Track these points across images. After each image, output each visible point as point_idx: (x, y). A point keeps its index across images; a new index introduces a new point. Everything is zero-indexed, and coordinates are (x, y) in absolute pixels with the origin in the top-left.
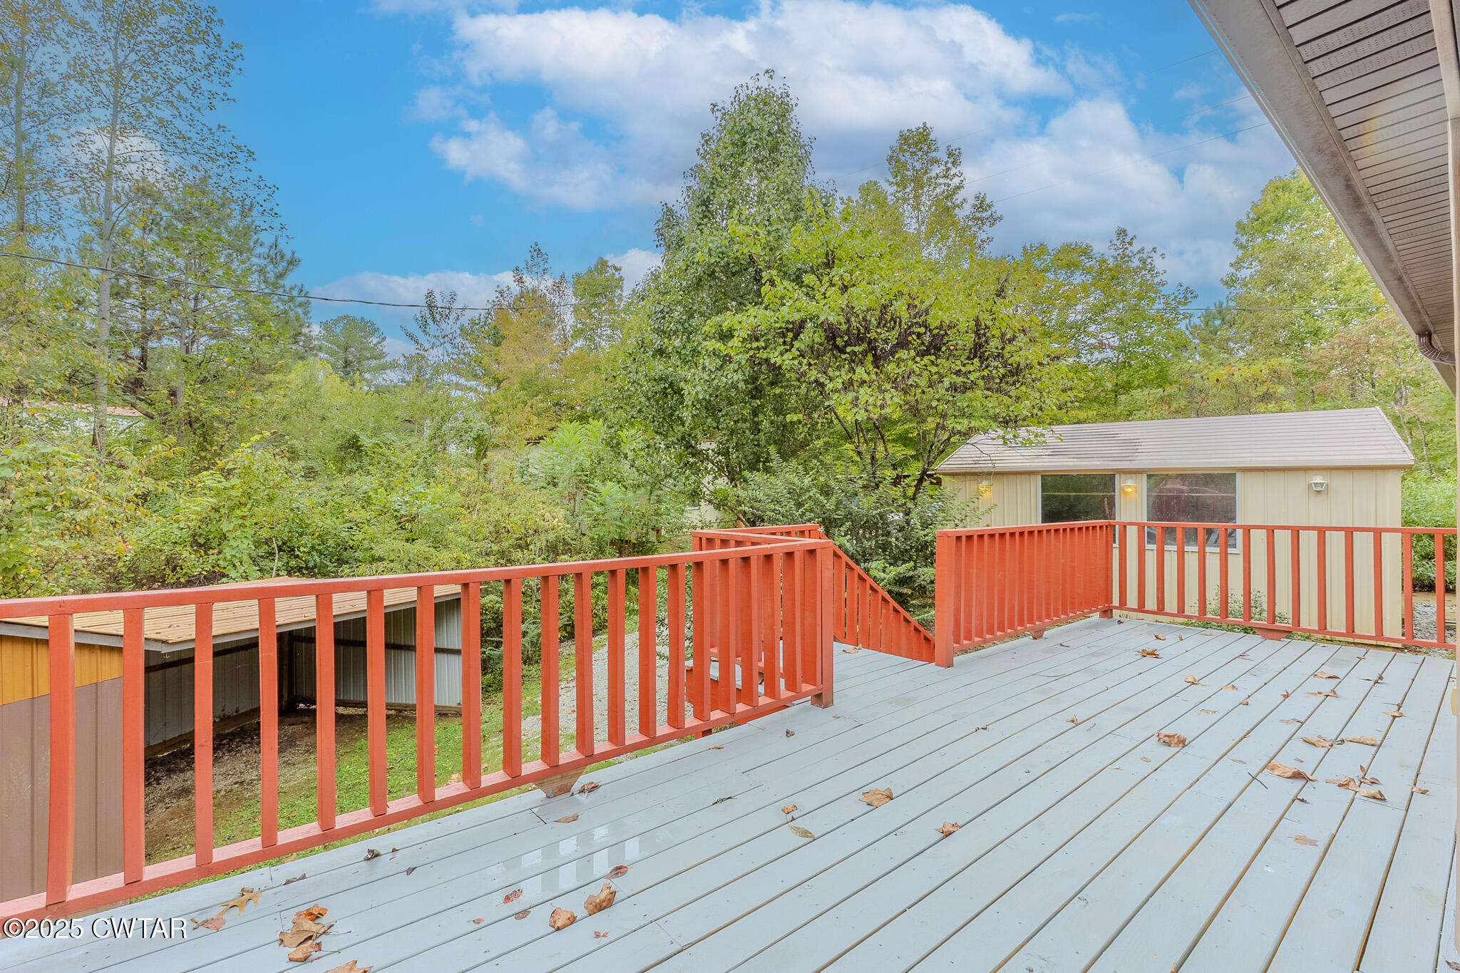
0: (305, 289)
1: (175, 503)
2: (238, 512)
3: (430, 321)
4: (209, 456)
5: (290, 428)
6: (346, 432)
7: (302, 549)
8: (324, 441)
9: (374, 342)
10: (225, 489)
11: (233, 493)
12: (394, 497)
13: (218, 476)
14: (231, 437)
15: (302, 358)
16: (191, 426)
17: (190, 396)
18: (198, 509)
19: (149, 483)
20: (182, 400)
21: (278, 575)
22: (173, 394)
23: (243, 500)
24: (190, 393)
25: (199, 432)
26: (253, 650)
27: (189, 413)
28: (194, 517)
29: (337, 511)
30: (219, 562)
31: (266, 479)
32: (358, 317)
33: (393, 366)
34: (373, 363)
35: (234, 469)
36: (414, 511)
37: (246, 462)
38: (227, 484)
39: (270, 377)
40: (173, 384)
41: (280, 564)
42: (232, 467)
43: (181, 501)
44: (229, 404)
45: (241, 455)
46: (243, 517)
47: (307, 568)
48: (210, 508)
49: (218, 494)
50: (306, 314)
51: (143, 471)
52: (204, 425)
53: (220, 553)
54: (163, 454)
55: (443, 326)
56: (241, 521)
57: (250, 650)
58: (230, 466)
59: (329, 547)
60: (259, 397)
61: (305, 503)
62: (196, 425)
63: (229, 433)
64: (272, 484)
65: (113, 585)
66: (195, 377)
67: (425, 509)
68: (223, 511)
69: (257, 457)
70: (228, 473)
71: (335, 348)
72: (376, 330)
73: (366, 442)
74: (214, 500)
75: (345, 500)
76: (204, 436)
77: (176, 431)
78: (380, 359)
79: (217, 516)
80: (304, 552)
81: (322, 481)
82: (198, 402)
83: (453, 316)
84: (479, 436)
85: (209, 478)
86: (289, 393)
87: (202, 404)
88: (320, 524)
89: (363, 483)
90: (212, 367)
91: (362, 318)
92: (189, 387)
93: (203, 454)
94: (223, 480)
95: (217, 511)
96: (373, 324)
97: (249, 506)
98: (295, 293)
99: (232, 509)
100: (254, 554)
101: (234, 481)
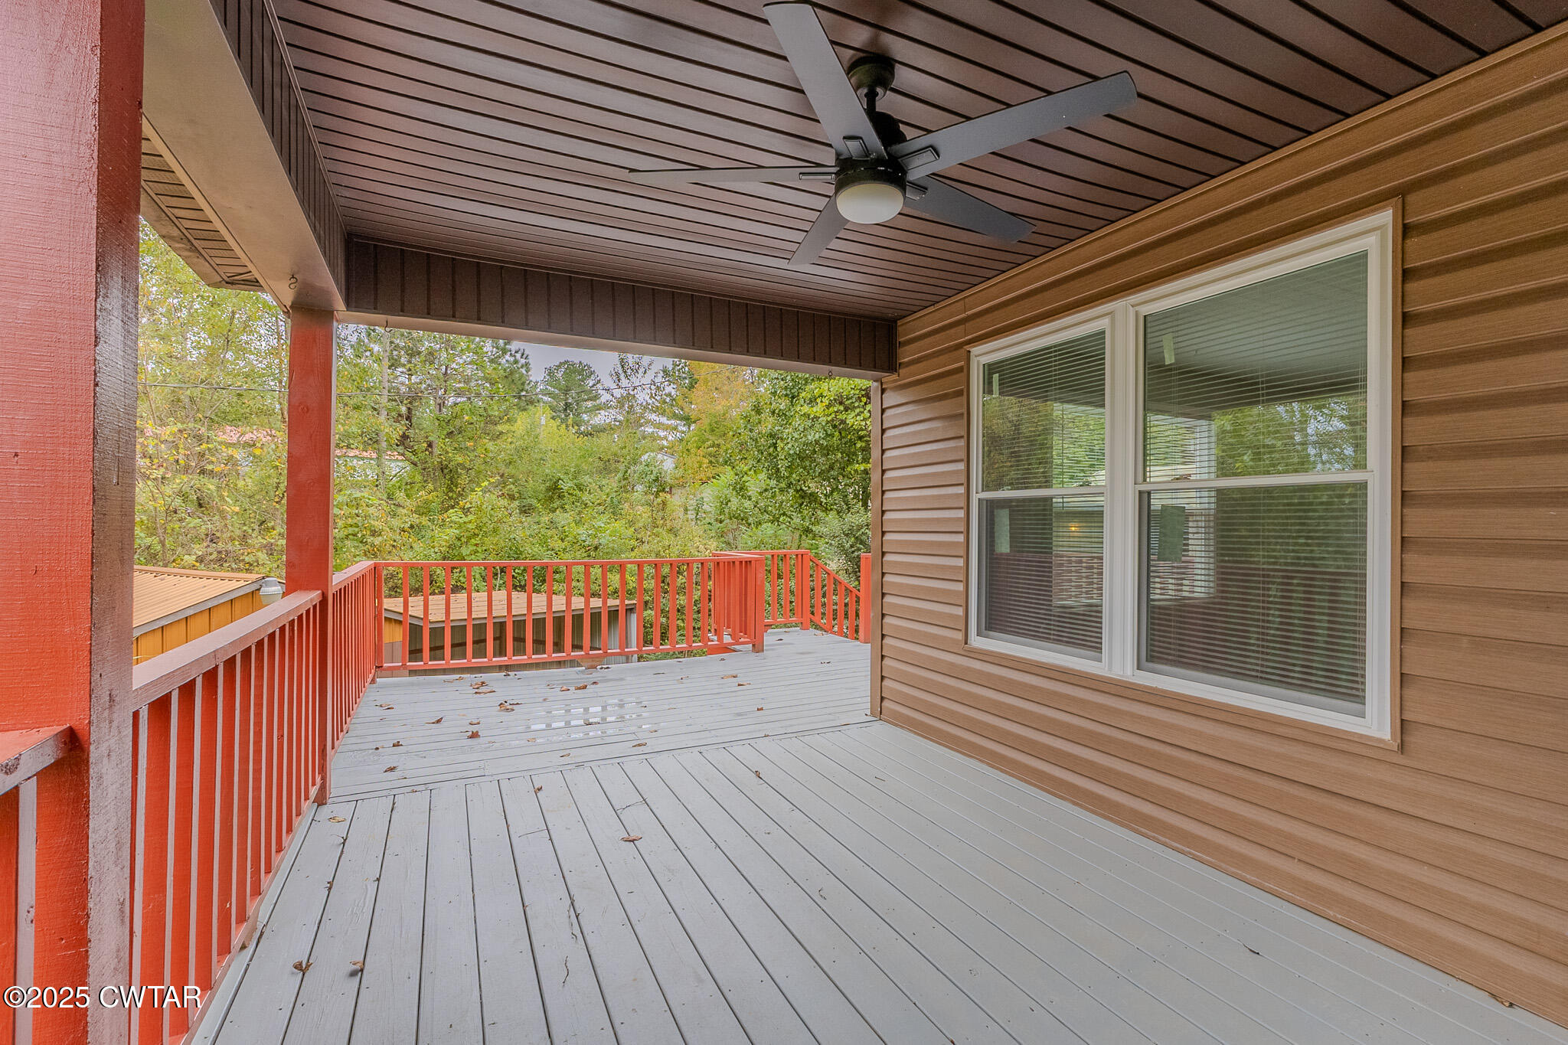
0: (526, 353)
1: (432, 534)
2: (473, 541)
3: (622, 376)
4: (455, 496)
5: (513, 472)
6: (553, 476)
7: (517, 571)
8: (536, 486)
9: (590, 385)
10: (465, 523)
11: (470, 526)
12: (581, 530)
13: (460, 513)
14: (470, 481)
15: (525, 410)
16: (442, 471)
17: (442, 447)
18: (447, 538)
19: (415, 519)
20: (437, 451)
21: (500, 590)
22: (430, 445)
23: (477, 531)
24: (442, 445)
25: (448, 477)
26: (483, 644)
27: (441, 462)
28: (444, 544)
29: (544, 542)
30: (461, 579)
31: (491, 516)
32: (577, 361)
33: (606, 406)
34: (590, 404)
35: (471, 508)
36: (596, 542)
37: (479, 503)
38: (465, 519)
39: (499, 428)
40: (430, 438)
41: (501, 582)
42: (470, 506)
43: (437, 531)
44: (469, 454)
45: (474, 498)
46: (476, 545)
47: (520, 586)
48: (454, 538)
49: (460, 527)
50: (527, 372)
51: (413, 510)
52: (451, 471)
53: (461, 572)
54: (425, 498)
55: (633, 379)
56: (475, 548)
57: (480, 644)
58: (468, 505)
59: (536, 570)
60: (490, 445)
61: (519, 534)
62: (446, 471)
63: (469, 477)
64: (496, 520)
65: (393, 593)
66: (445, 432)
67: (604, 539)
68: (464, 540)
69: (486, 499)
70: (466, 511)
71: (557, 391)
72: (592, 373)
73: (566, 485)
74: (457, 531)
75: (550, 533)
76: (451, 479)
77: (432, 476)
78: (595, 400)
79: (459, 544)
80: (518, 573)
81: (535, 517)
82: (447, 452)
83: (642, 370)
84: (657, 477)
85: (454, 515)
86: (515, 441)
87: (450, 454)
88: (530, 551)
89: (563, 518)
90: (457, 423)
91: (580, 362)
92: (441, 440)
93: (451, 494)
94: (463, 516)
95: (459, 539)
96: (589, 367)
97: (480, 537)
98: (518, 356)
99: (469, 538)
100: (484, 574)
101: (471, 517)
